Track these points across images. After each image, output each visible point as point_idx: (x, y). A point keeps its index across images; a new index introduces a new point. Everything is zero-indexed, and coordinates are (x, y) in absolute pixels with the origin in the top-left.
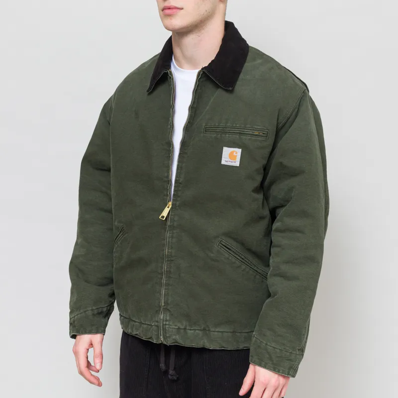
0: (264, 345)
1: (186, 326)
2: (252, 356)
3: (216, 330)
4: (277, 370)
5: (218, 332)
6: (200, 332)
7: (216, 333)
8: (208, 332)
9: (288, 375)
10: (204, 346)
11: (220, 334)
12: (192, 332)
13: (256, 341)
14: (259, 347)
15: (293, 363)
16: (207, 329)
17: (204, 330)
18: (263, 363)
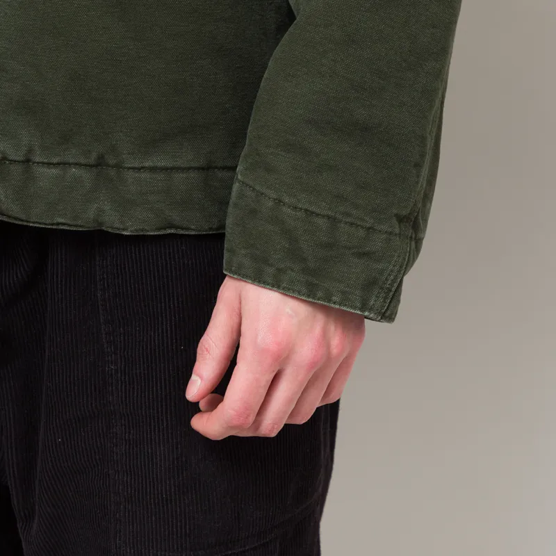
0: (270, 204)
1: (30, 151)
2: (232, 251)
3: (147, 164)
4: (320, 294)
5: (153, 169)
6: (86, 176)
7: (145, 175)
8: (112, 172)
9: (363, 309)
10: (101, 224)
11: (160, 176)
12: (54, 171)
13: (241, 196)
14: (254, 212)
15: (380, 266)
16: (112, 161)
17: (100, 163)
18: (271, 270)
